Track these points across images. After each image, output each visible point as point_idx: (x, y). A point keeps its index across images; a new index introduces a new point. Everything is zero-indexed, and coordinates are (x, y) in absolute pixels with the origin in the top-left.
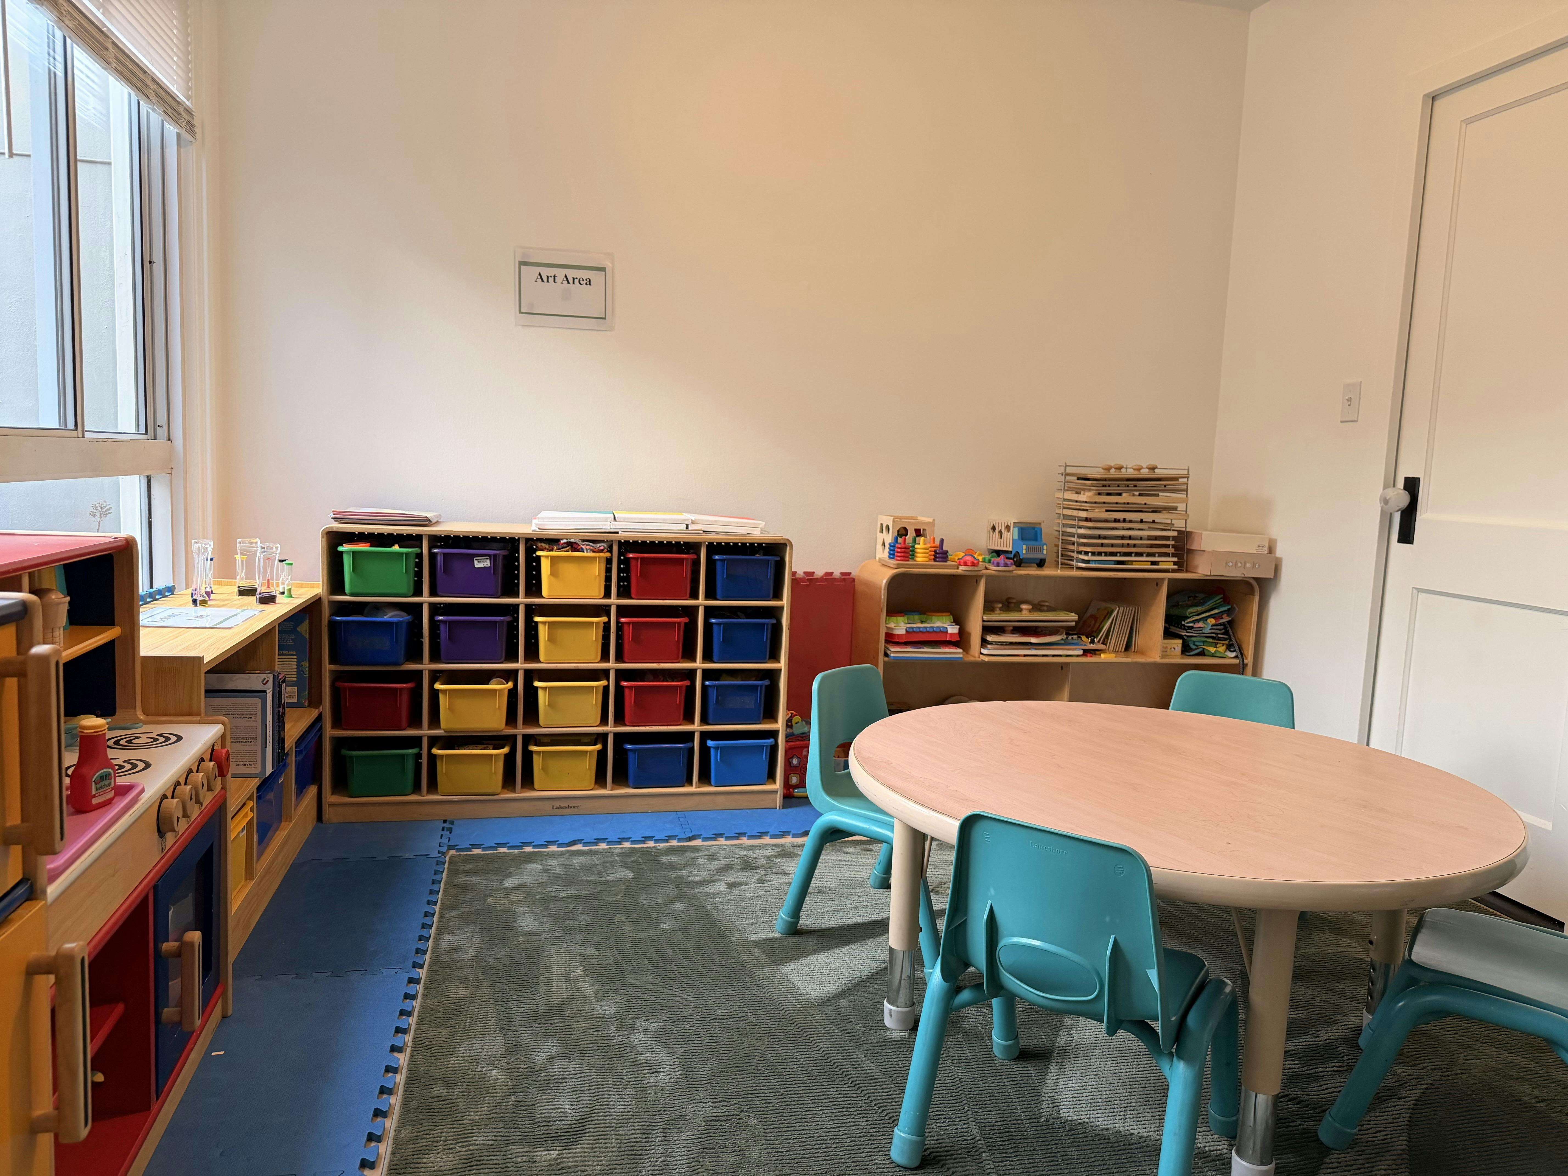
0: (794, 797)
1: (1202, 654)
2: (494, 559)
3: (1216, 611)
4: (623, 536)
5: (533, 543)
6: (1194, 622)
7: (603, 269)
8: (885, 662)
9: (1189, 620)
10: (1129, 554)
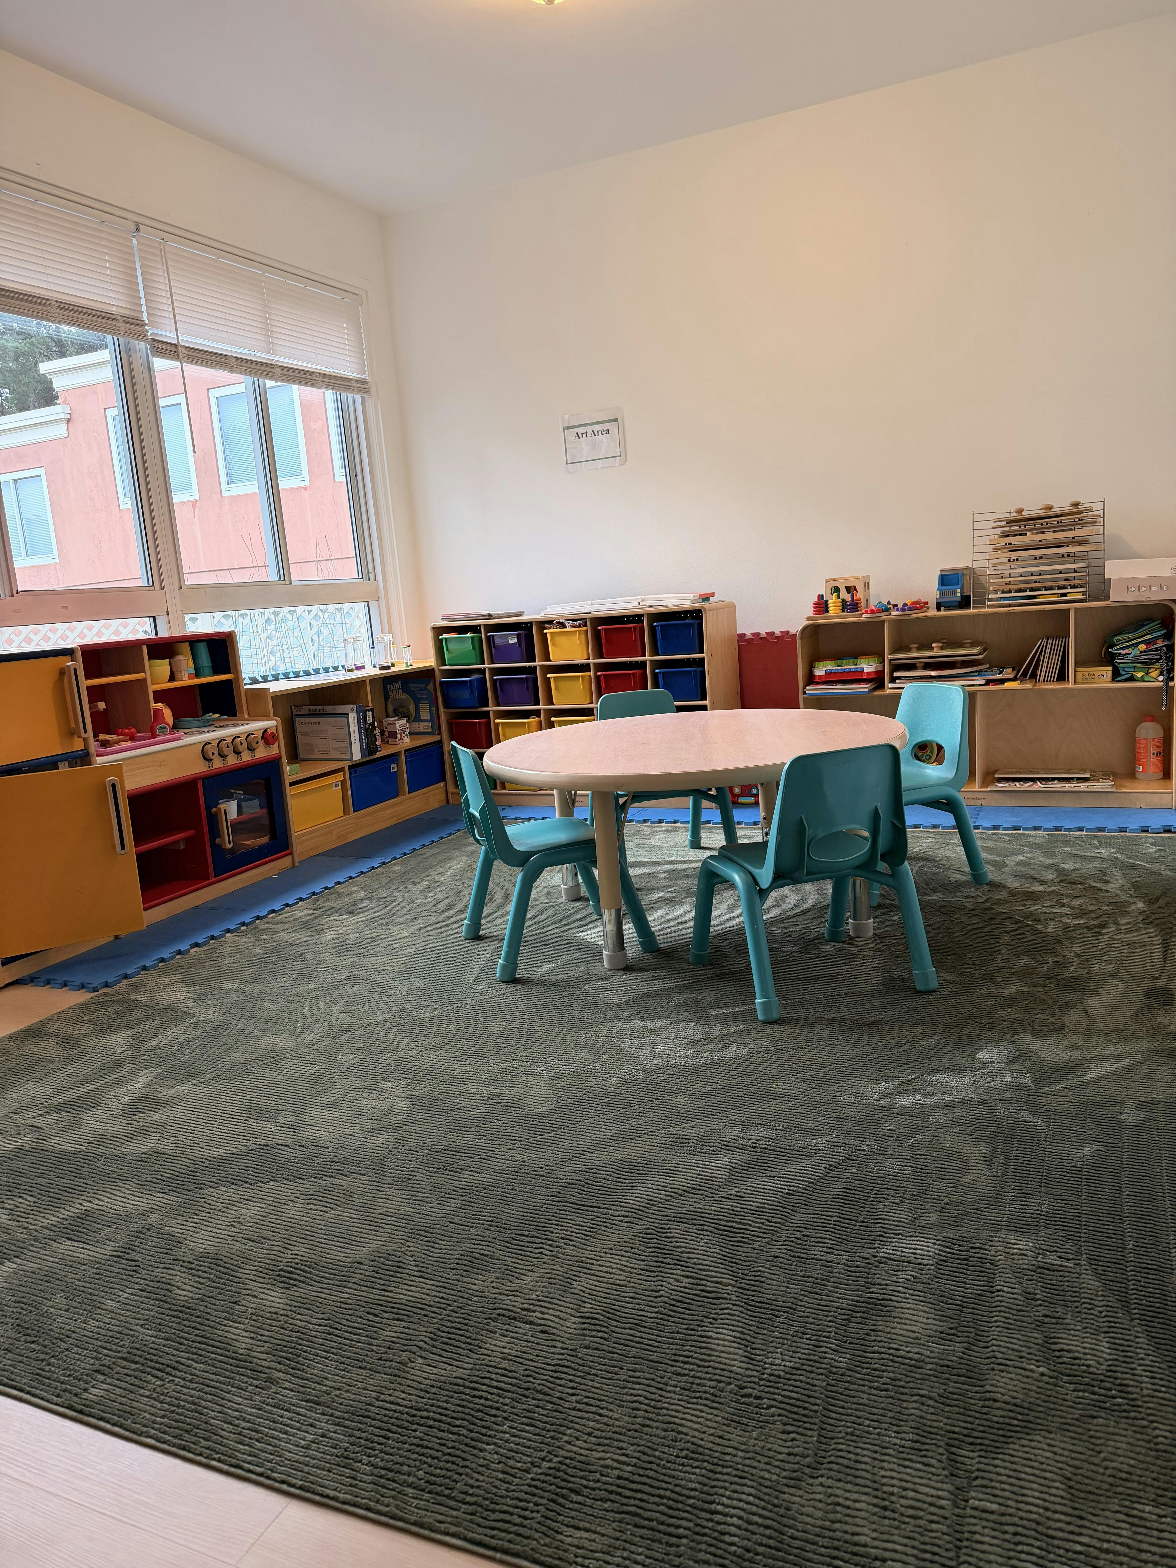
0: (738, 803)
1: (1132, 679)
2: (518, 636)
3: (1149, 637)
4: (595, 614)
5: (543, 624)
6: (1123, 648)
7: (616, 420)
8: (804, 698)
9: (1117, 647)
10: (1038, 589)
